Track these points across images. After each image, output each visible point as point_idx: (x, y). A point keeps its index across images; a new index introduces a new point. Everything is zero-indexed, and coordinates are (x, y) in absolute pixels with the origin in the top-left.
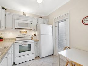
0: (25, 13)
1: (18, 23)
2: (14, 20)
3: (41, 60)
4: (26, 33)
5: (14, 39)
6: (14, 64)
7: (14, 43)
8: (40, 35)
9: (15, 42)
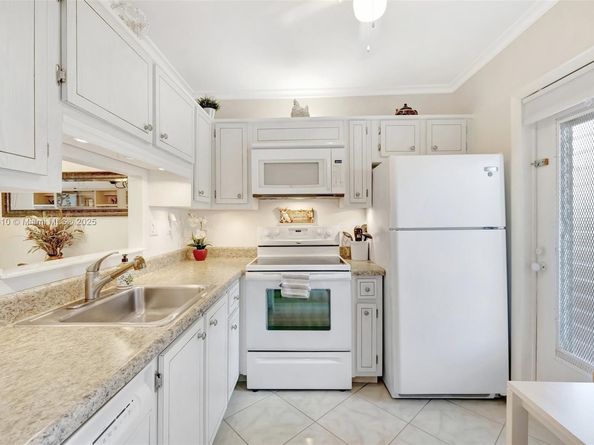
0: (302, 106)
1: (268, 166)
2: (249, 152)
3: (395, 407)
4: (310, 220)
5: (249, 253)
6: (242, 383)
7: (243, 274)
8: (389, 232)
9: (249, 267)
